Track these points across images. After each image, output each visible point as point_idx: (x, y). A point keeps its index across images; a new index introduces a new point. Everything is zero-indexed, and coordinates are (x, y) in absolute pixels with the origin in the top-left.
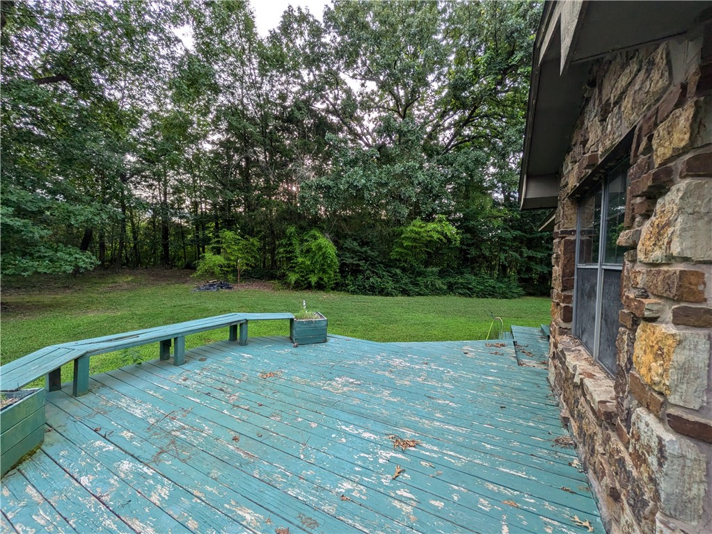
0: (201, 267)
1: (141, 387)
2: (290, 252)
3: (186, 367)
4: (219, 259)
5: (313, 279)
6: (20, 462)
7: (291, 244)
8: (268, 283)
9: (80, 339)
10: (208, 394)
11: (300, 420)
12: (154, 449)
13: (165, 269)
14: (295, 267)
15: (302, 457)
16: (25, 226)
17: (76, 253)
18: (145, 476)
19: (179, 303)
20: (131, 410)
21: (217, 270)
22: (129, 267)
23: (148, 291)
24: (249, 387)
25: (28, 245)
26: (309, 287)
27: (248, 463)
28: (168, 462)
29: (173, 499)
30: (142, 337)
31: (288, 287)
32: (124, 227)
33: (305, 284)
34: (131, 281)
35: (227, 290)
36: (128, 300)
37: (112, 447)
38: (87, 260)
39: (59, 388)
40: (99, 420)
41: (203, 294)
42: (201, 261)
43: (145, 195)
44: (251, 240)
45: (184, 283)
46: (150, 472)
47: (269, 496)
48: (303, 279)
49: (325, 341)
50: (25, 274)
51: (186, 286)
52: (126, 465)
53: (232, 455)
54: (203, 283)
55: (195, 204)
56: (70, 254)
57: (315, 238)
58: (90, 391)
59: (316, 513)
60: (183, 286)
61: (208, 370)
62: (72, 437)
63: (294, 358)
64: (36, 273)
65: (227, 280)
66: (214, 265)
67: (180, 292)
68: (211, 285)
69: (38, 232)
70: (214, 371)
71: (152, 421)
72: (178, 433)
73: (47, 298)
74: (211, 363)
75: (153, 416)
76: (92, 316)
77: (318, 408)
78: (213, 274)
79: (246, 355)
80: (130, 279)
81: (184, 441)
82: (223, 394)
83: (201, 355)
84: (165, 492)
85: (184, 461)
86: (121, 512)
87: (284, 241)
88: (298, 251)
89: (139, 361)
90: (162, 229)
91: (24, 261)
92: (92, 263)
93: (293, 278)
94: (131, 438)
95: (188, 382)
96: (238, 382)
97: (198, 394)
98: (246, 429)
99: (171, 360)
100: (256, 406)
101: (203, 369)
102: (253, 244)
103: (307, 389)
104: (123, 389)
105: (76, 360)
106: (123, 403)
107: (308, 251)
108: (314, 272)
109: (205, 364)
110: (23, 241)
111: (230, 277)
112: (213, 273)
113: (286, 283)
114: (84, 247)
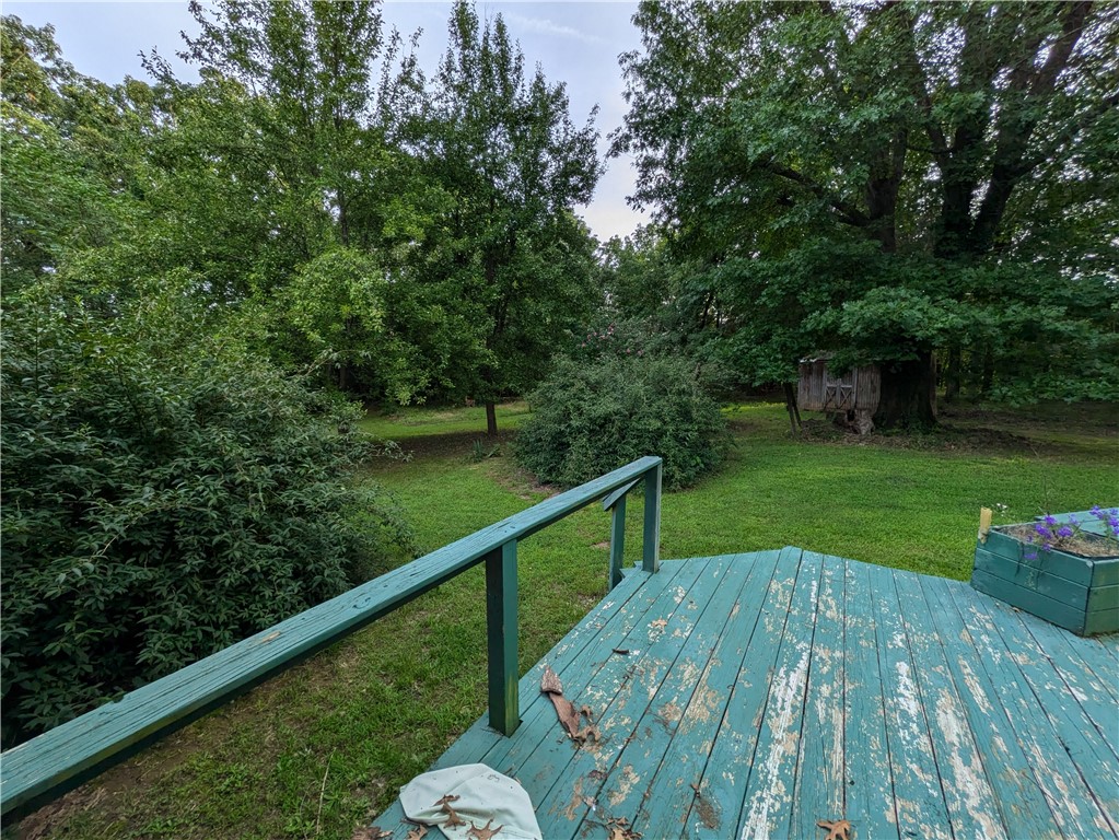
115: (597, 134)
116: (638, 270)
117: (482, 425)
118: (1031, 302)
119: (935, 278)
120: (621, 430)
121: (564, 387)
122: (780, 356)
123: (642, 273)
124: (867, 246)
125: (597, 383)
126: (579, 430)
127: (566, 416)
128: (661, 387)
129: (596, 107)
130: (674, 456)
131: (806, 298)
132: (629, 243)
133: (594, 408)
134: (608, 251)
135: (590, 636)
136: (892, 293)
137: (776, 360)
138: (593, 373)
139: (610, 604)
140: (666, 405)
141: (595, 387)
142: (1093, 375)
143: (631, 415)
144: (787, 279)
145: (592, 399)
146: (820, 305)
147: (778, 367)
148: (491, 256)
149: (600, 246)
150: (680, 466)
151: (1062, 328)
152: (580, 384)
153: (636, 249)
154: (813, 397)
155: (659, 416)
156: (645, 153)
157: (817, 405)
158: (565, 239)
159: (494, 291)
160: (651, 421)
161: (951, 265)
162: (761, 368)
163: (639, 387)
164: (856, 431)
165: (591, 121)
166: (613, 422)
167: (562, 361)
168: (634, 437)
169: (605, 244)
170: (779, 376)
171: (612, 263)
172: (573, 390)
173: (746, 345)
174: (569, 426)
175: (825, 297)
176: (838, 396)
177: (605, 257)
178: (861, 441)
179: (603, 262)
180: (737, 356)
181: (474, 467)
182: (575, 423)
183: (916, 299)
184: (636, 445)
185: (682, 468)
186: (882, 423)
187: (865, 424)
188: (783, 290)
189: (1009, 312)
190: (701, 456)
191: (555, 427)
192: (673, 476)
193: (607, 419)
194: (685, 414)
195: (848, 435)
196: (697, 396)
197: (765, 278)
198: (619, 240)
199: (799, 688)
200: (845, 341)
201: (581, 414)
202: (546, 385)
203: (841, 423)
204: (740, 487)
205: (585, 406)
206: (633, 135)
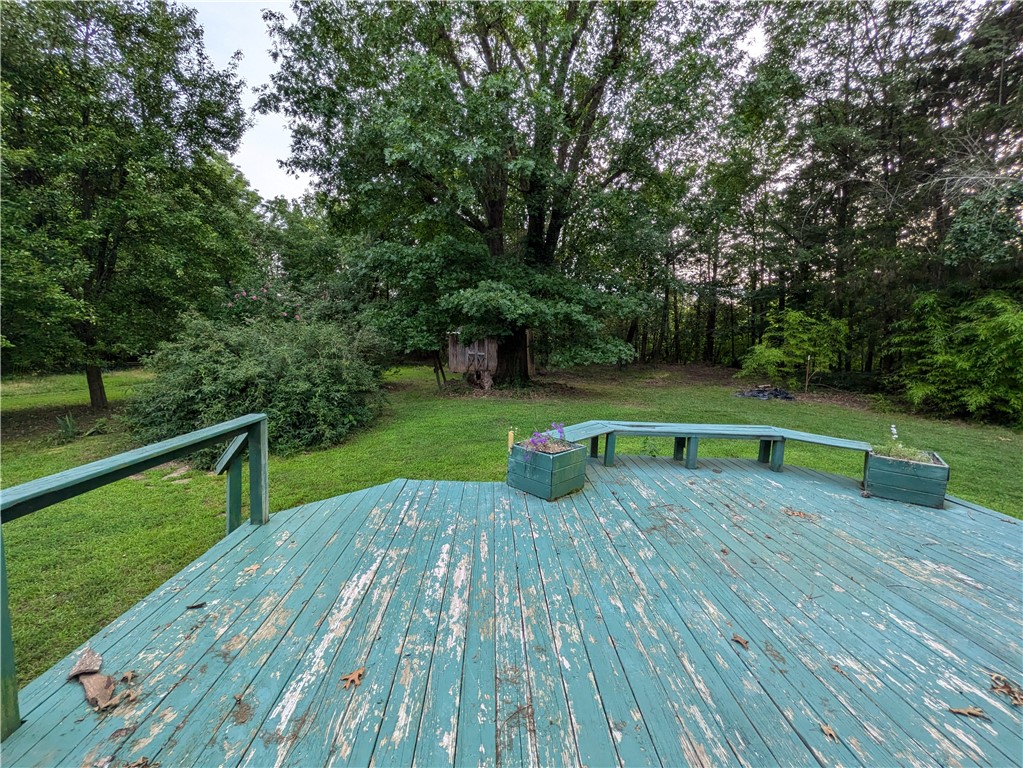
0: (750, 363)
1: (652, 476)
2: (922, 343)
3: (697, 472)
4: (776, 354)
5: (975, 399)
6: (571, 493)
7: (923, 328)
8: (861, 397)
9: (614, 420)
10: (711, 504)
11: (818, 574)
12: (650, 524)
13: (707, 365)
14: (926, 372)
15: (799, 605)
16: (588, 321)
17: (621, 345)
18: (638, 538)
19: (713, 409)
20: (639, 490)
21: (771, 370)
22: (668, 362)
23: (682, 390)
24: (762, 516)
25: (589, 337)
26: (963, 415)
27: (728, 576)
28: (657, 537)
29: (653, 561)
30: (657, 429)
31: (908, 411)
32: (665, 316)
33: (952, 408)
34: (668, 378)
35: (783, 401)
36: (660, 397)
37: (621, 509)
38: (628, 352)
39: (597, 457)
40: (616, 488)
41: (746, 402)
42: (749, 356)
43: (689, 274)
44: (833, 322)
45: (725, 385)
46: (642, 537)
47: (739, 610)
48: (948, 397)
49: (940, 506)
50: (586, 363)
51: (726, 389)
52: (627, 524)
53: (715, 562)
54: (749, 387)
55: (754, 276)
56: (616, 346)
57: (992, 312)
58: (615, 465)
59: (788, 654)
60: (722, 389)
61: (720, 483)
62: (599, 492)
63: (854, 509)
64: (593, 362)
65: (788, 388)
66: (768, 362)
67: (718, 396)
68: (760, 392)
69: (596, 326)
70: (726, 486)
71: (653, 504)
72: (671, 522)
73: (598, 387)
74: (725, 477)
75: (656, 501)
76: (628, 408)
77: (858, 577)
78: (765, 376)
79: (773, 483)
80: (666, 375)
81: (675, 530)
82: (727, 510)
83: (716, 466)
84: (650, 555)
85: (670, 544)
86: (619, 549)
87: (905, 324)
88: (938, 340)
89: (655, 453)
90: (709, 315)
91: (586, 352)
92: (631, 356)
93: (918, 393)
94: (635, 509)
95: (694, 487)
96: (750, 506)
97: (702, 500)
98: (740, 550)
99: (684, 462)
100: (763, 536)
101: (714, 480)
102: (837, 331)
103: (852, 549)
104: (637, 472)
105: (608, 434)
106: (635, 483)
107: (969, 341)
108: (980, 384)
109: (718, 476)
110: (587, 334)
111: (793, 381)
112: (765, 374)
113: (902, 402)
114: (629, 340)
115: (242, 83)
116: (305, 235)
117: (84, 396)
118: (569, 301)
119: (522, 278)
120: (266, 394)
121: (195, 349)
122: (425, 328)
123: (311, 238)
124: (479, 248)
125: (240, 344)
126: (214, 396)
127: (197, 381)
128: (312, 350)
129: (238, 53)
130: (324, 415)
131: (440, 284)
132: (297, 206)
133: (234, 371)
134: (273, 209)
135: (160, 603)
136: (494, 285)
137: (422, 331)
138: (234, 335)
139: (199, 565)
140: (317, 369)
141: (236, 350)
142: (596, 349)
143: (279, 379)
144: (426, 265)
145: (232, 362)
146: (450, 290)
147: (423, 337)
148: (88, 183)
149: (263, 202)
150: (332, 425)
151: (581, 319)
152: (215, 346)
153: (304, 214)
154: (459, 362)
155: (308, 378)
156: (298, 121)
157: (462, 369)
158: (205, 184)
159: (90, 227)
160: (300, 384)
161: (531, 271)
162: (412, 337)
163: (286, 351)
164: (482, 388)
165: (235, 66)
166: (256, 386)
167: (193, 319)
168: (282, 400)
169: (269, 202)
170: (425, 345)
171: (278, 223)
172: (208, 352)
173: (399, 317)
174: (200, 392)
175: (454, 284)
176: (476, 362)
177: (269, 215)
178: (484, 394)
179: (268, 220)
180: (390, 327)
181: (56, 450)
182: (206, 389)
183: (508, 291)
184: (283, 408)
185: (333, 426)
186: (499, 380)
187: (487, 382)
188: (424, 275)
189: (558, 306)
190: (354, 414)
191: (180, 394)
192: (323, 435)
193: (249, 383)
194: (336, 376)
195: (477, 390)
196: (347, 359)
197: (410, 263)
198: (285, 201)
199: (365, 584)
200: (468, 319)
201: (215, 379)
202: (171, 345)
203: (473, 380)
204: (387, 438)
205: (222, 370)
206: (282, 97)
